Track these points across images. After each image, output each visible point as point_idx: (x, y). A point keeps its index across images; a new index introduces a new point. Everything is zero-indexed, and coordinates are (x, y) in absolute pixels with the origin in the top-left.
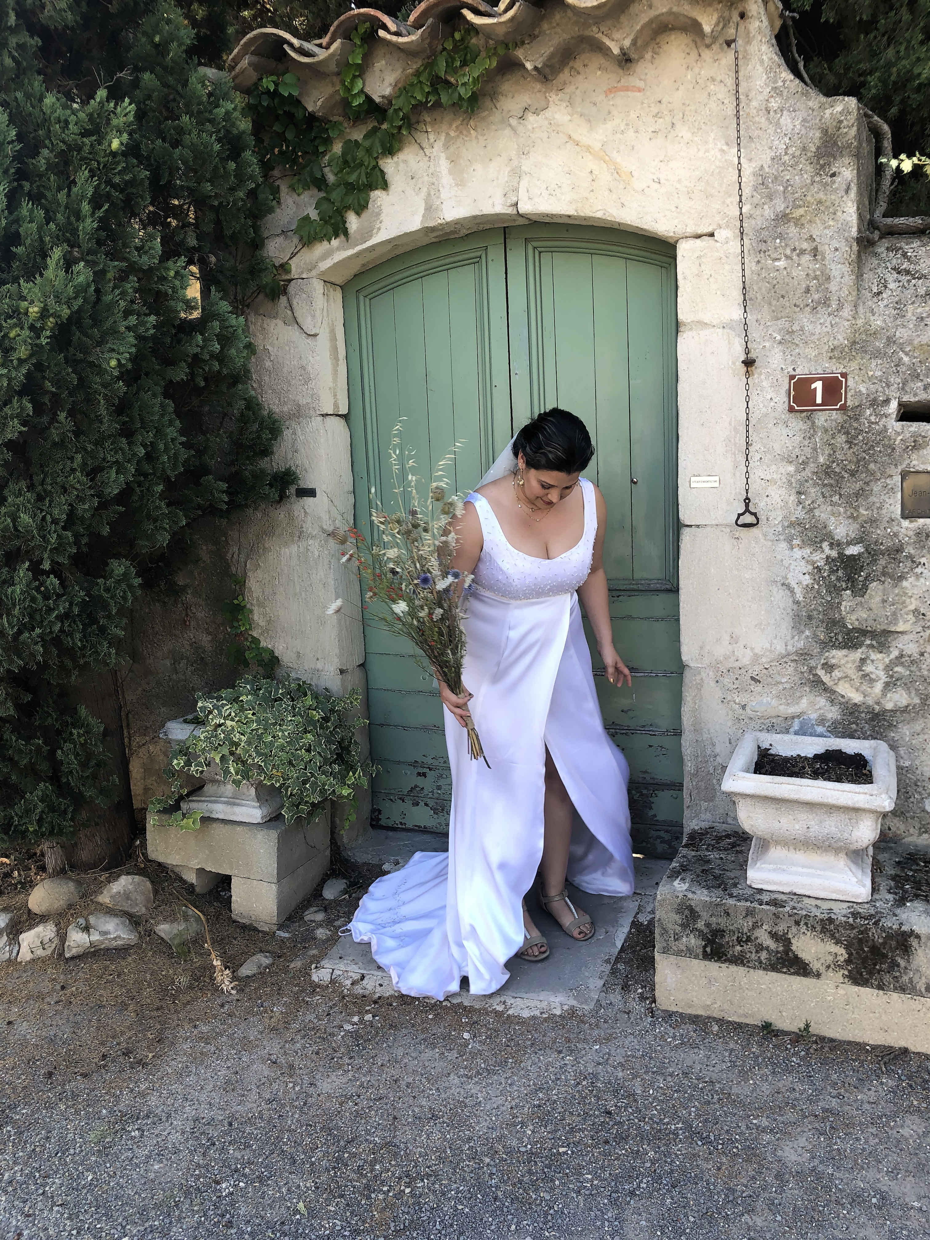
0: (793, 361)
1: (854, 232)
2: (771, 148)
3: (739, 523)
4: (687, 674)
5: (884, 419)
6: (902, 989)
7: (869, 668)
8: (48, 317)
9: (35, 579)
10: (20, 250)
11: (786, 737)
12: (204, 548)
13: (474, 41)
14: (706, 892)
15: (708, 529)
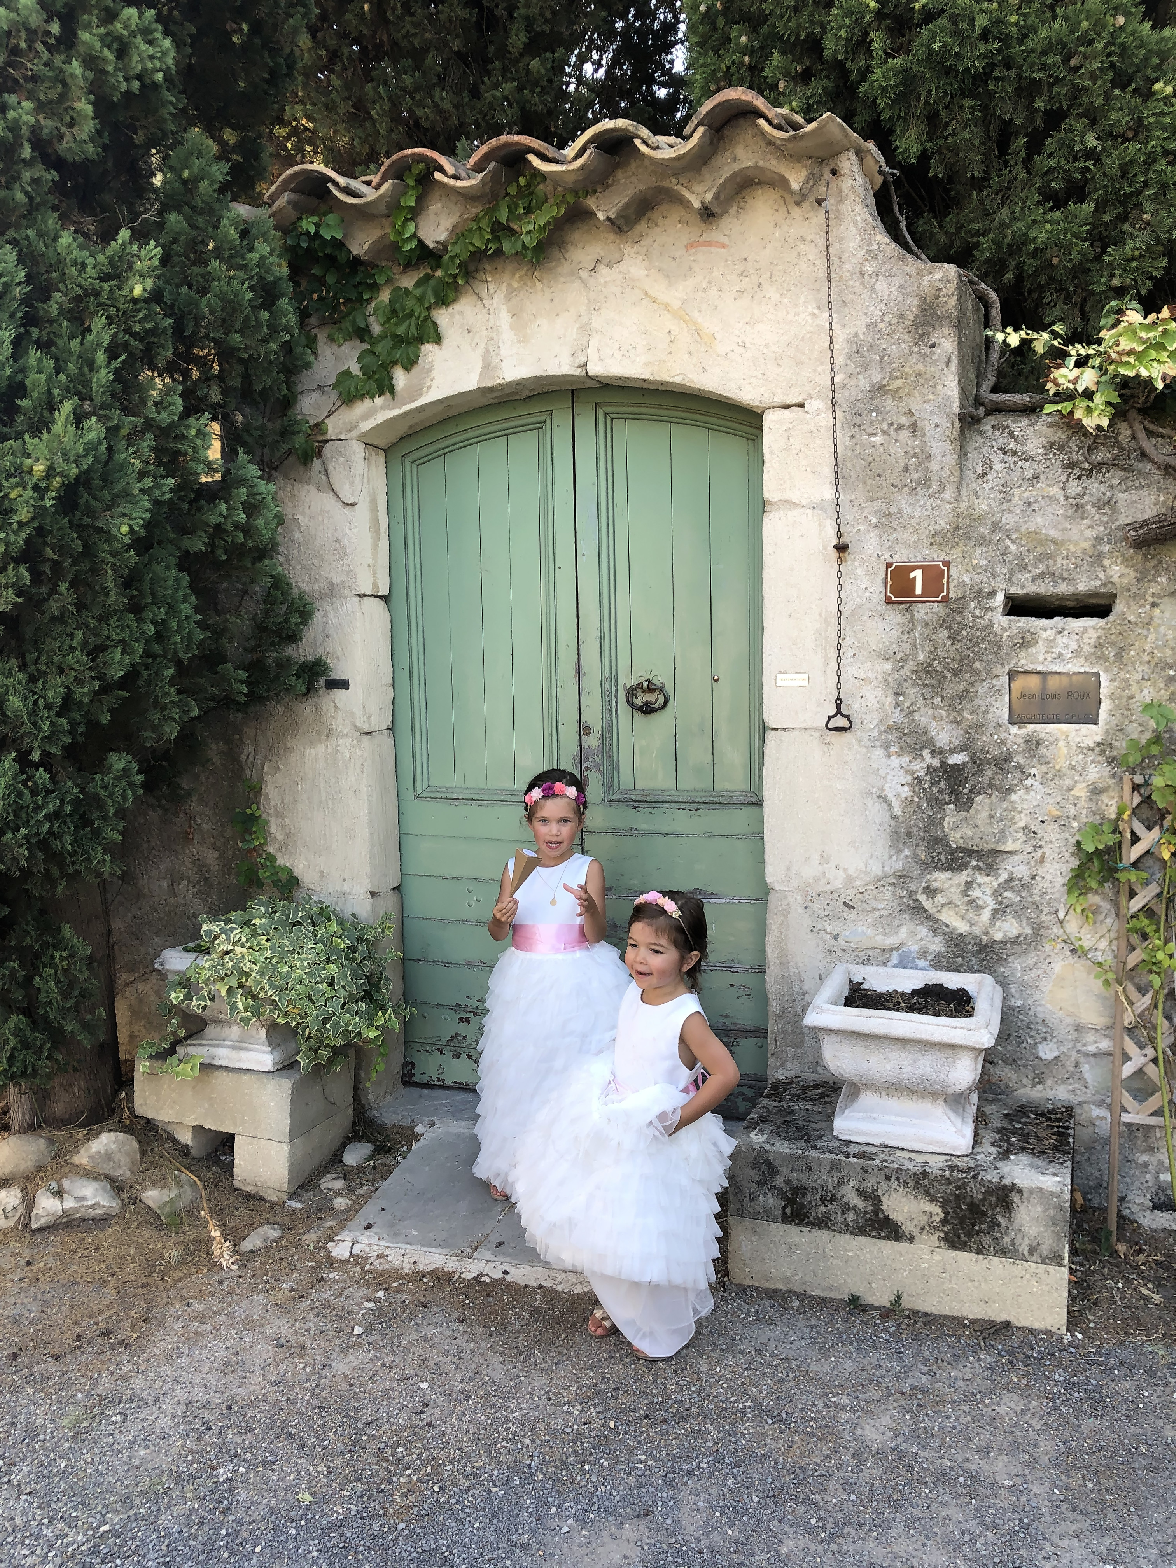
0: (890, 547)
1: (956, 408)
2: (866, 314)
3: (830, 726)
4: (772, 898)
5: (990, 614)
6: (1003, 1253)
7: (975, 893)
8: (55, 477)
9: (22, 772)
10: (25, 403)
11: (882, 970)
12: (214, 747)
13: (541, 186)
14: (786, 1144)
15: (796, 733)
